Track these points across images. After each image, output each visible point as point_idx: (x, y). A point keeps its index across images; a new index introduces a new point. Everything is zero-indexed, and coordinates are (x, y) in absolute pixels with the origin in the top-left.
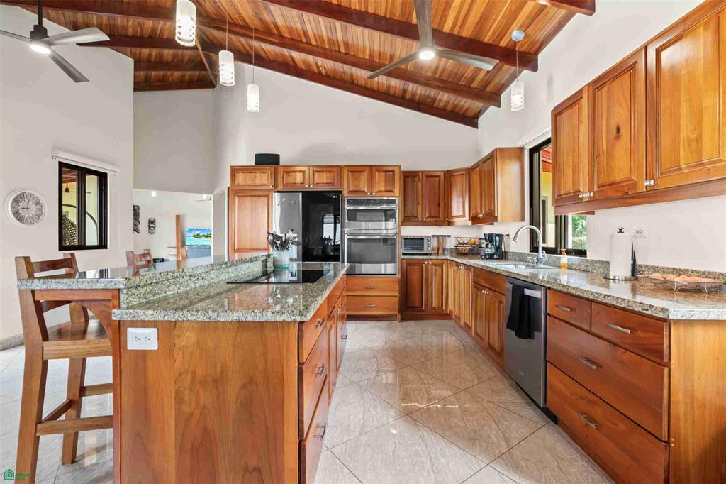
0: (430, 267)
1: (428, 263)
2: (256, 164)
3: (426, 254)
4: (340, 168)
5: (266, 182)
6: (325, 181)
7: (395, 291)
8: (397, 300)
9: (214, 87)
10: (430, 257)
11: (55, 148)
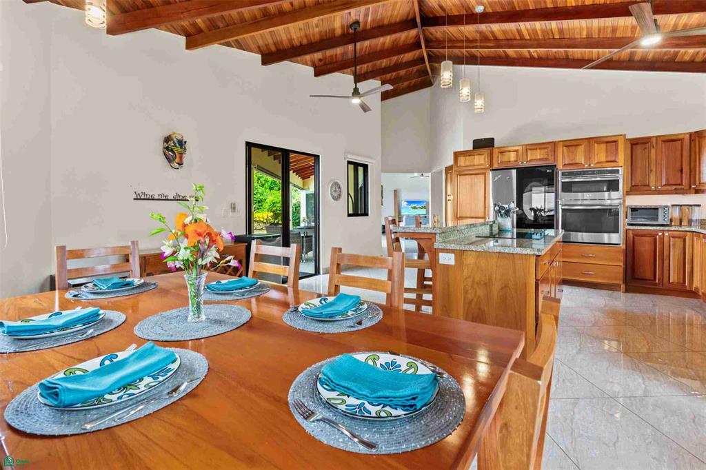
0: (666, 239)
1: (663, 234)
2: (474, 148)
3: (663, 225)
4: (555, 144)
5: (482, 162)
6: (539, 157)
7: (618, 260)
8: (621, 270)
9: (432, 85)
10: (667, 228)
11: (347, 152)
